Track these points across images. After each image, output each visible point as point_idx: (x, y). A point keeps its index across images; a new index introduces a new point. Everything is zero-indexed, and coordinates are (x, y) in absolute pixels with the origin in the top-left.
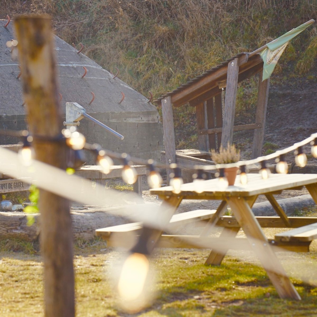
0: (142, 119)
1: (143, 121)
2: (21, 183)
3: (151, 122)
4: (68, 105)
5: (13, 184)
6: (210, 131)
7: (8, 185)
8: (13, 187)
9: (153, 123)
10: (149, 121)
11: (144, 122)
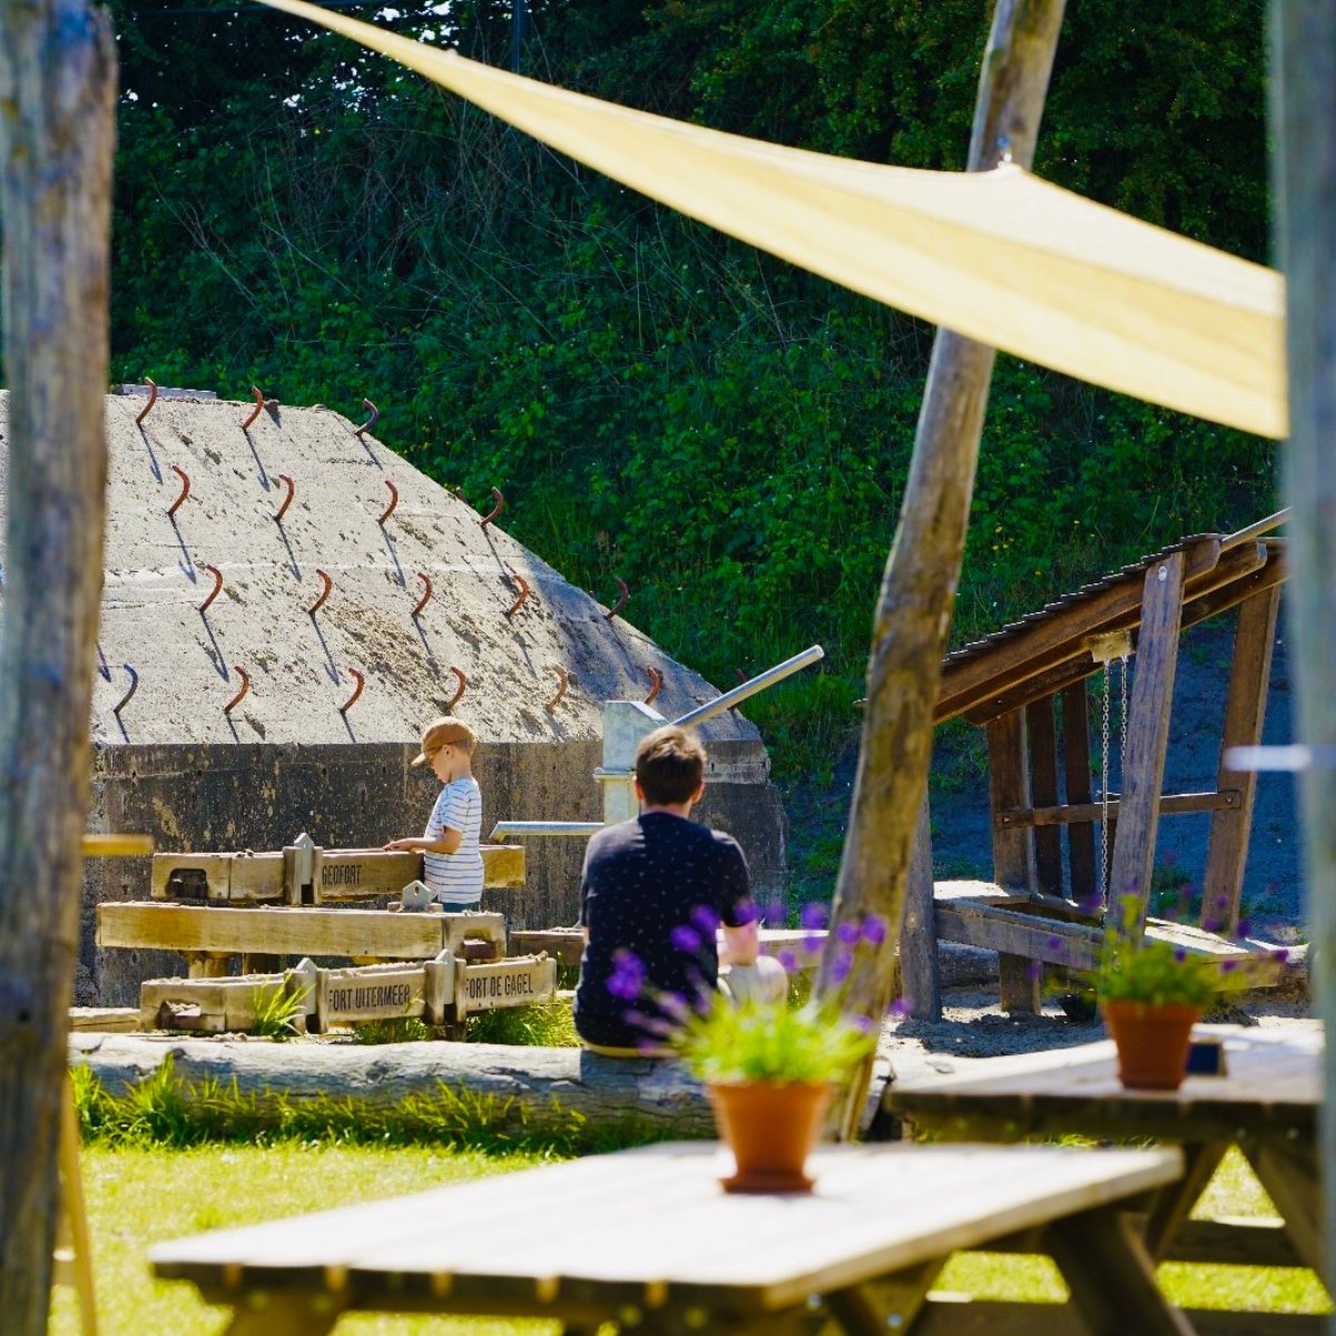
0: (716, 770)
1: (718, 775)
2: (526, 978)
3: (742, 781)
4: (614, 707)
5: (502, 982)
6: (1042, 817)
7: (488, 981)
8: (502, 989)
9: (749, 786)
10: (735, 775)
11: (721, 780)
